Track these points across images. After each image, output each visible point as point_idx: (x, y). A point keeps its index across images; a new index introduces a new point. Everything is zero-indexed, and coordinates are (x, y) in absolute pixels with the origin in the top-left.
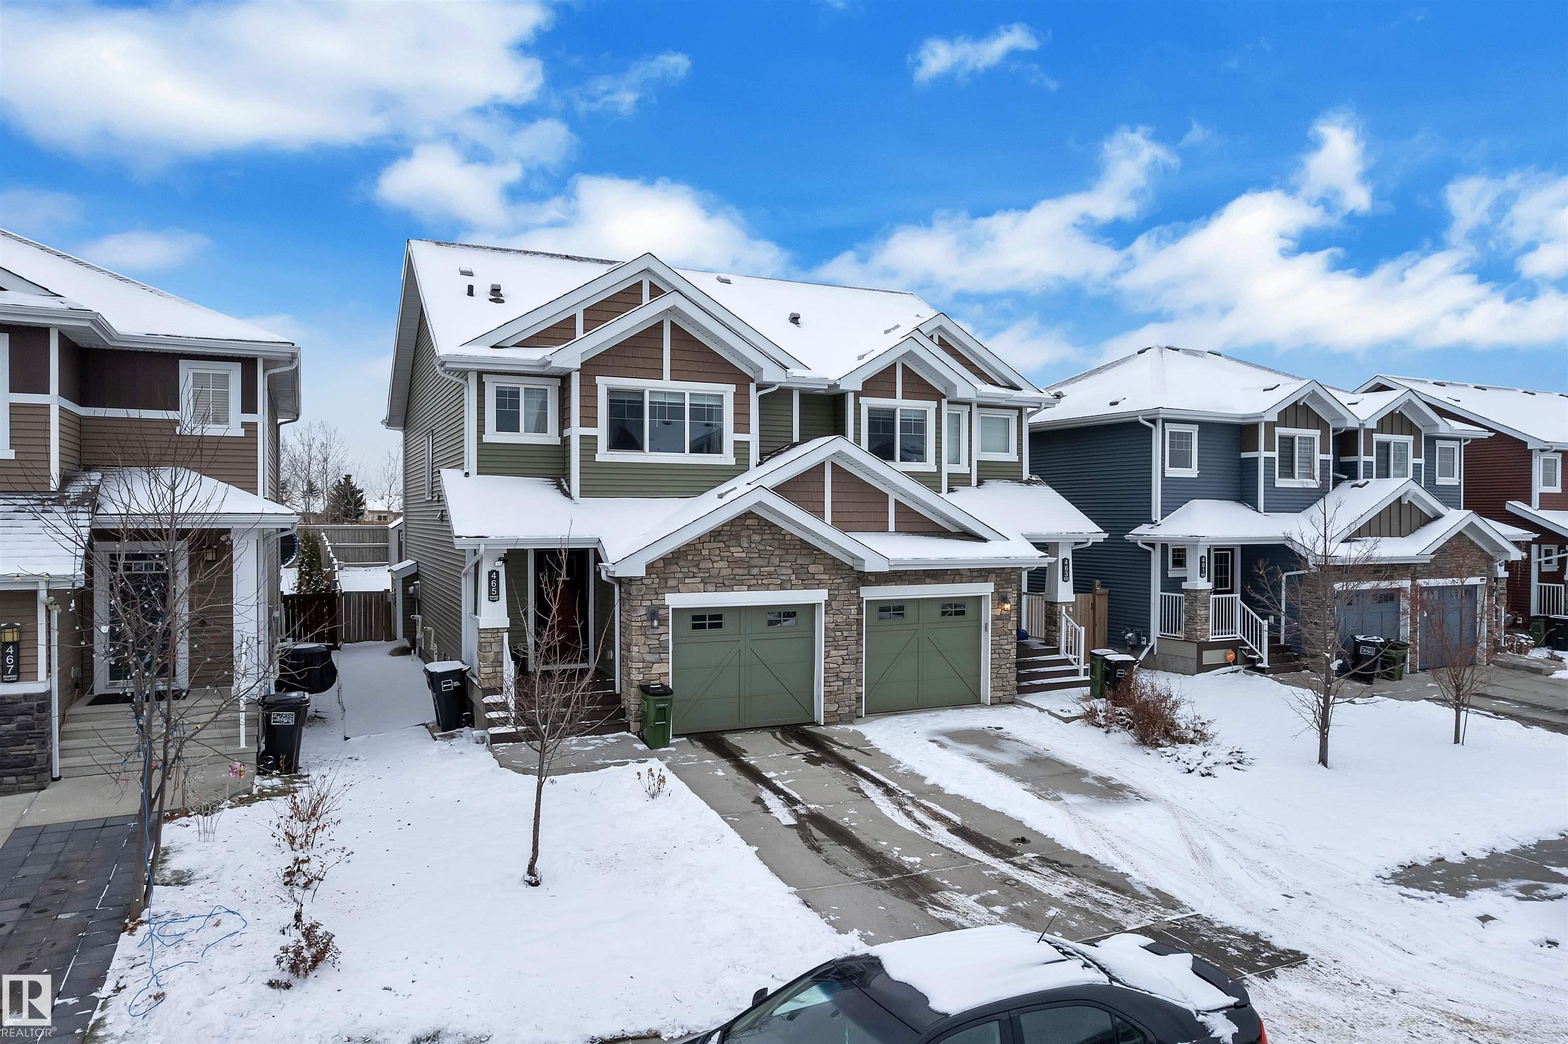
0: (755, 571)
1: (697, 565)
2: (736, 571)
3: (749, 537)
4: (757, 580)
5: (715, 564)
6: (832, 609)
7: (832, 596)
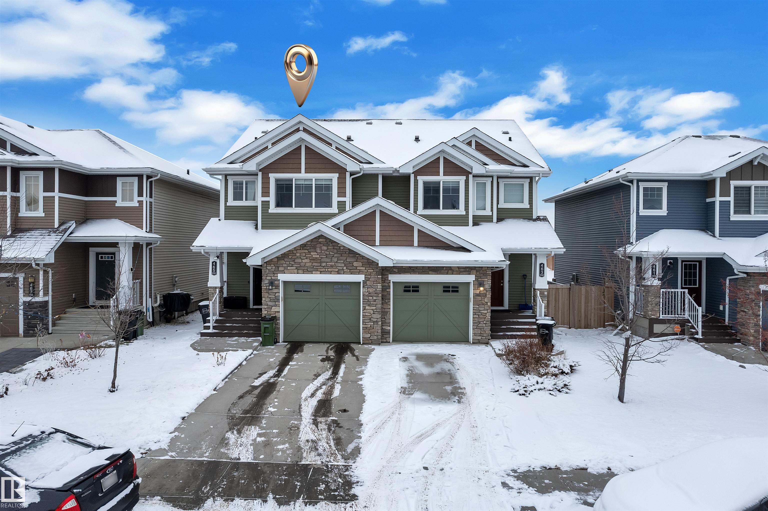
0: (324, 264)
1: (294, 261)
2: (314, 264)
3: (321, 247)
4: (325, 269)
5: (303, 260)
6: (367, 285)
7: (367, 278)
